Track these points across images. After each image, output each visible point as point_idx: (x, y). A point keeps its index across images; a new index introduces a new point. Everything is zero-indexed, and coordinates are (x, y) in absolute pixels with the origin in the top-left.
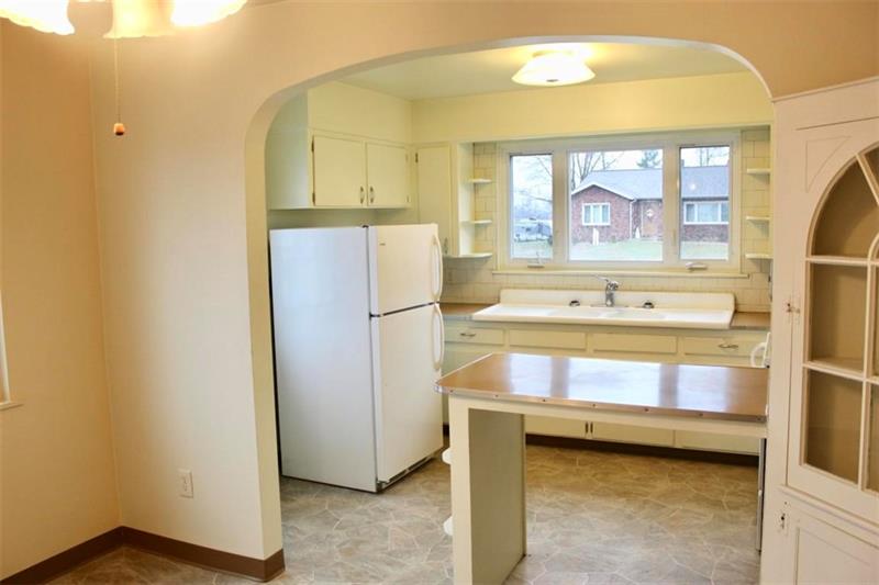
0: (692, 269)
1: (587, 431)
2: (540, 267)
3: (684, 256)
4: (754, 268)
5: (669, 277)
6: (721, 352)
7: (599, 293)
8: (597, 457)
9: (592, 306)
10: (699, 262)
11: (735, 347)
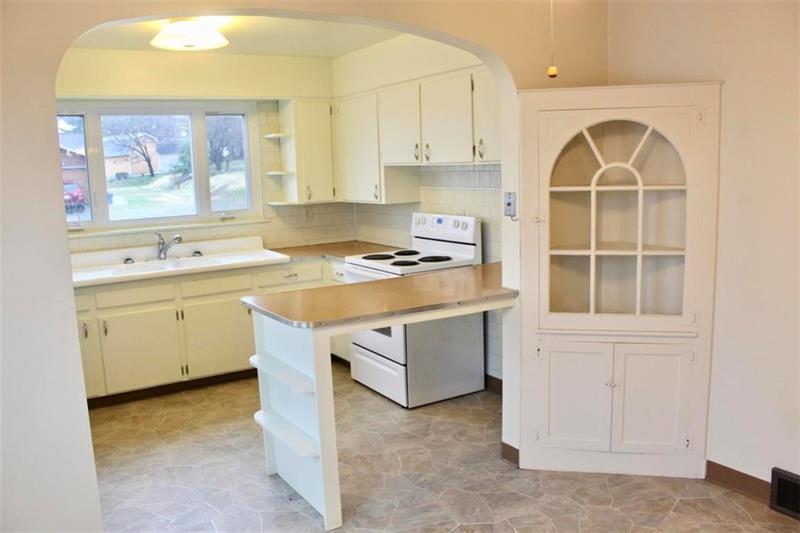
0: (223, 219)
1: (183, 373)
2: (82, 230)
3: (214, 208)
4: (272, 213)
5: (209, 227)
6: (286, 281)
7: (151, 248)
8: (202, 393)
9: (147, 261)
10: (227, 212)
11: (296, 275)
